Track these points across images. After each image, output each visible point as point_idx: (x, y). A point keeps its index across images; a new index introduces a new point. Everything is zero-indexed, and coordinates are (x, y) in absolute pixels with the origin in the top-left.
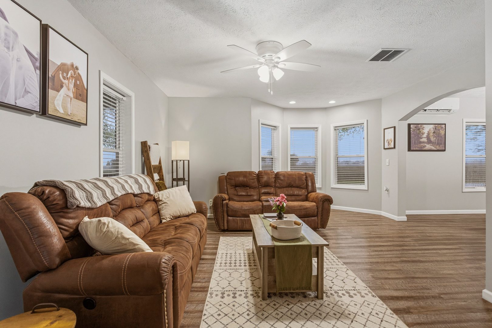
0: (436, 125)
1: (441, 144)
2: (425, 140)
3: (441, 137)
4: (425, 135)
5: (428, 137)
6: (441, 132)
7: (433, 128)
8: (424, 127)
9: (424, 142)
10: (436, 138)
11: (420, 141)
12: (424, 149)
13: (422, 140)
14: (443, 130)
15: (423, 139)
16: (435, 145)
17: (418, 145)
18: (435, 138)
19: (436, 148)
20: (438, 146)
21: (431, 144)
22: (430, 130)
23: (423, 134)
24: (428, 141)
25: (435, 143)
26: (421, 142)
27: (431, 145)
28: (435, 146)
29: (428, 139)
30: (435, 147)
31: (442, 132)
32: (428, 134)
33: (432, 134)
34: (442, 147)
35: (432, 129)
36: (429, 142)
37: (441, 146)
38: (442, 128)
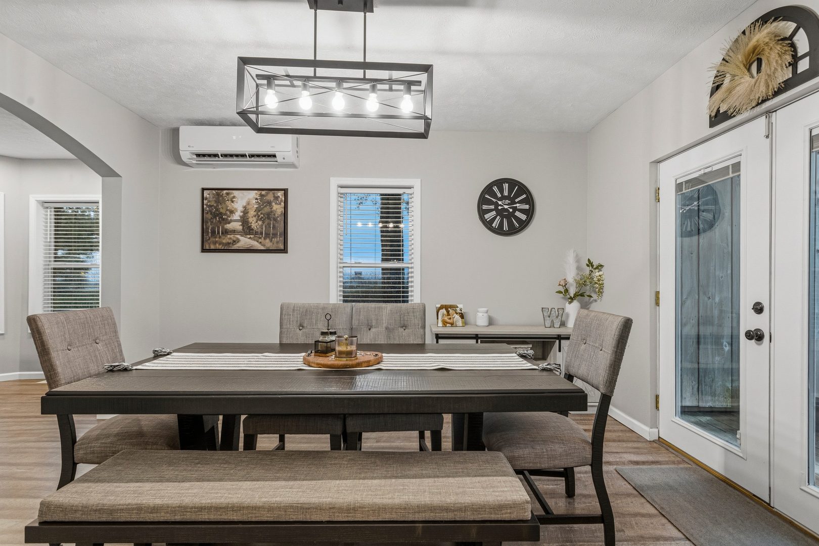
0: (263, 192)
1: (275, 235)
2: (237, 226)
3: (275, 220)
4: (237, 216)
5: (244, 220)
6: (274, 208)
7: (257, 199)
8: (234, 197)
9: (234, 232)
10: (263, 222)
11: (226, 230)
12: (235, 247)
13: (229, 226)
14: (280, 204)
15: (232, 224)
16: (260, 238)
17: (220, 237)
18: (260, 223)
19: (264, 245)
20: (268, 240)
21: (252, 236)
22: (248, 203)
23: (232, 212)
24: (243, 229)
25: (261, 233)
26: (226, 232)
27: (250, 238)
28: (260, 240)
29: (243, 223)
30: (260, 243)
31: (278, 209)
32: (245, 212)
33: (252, 213)
34: (277, 242)
35: (254, 201)
36: (247, 230)
37: (275, 240)
38: (276, 198)
